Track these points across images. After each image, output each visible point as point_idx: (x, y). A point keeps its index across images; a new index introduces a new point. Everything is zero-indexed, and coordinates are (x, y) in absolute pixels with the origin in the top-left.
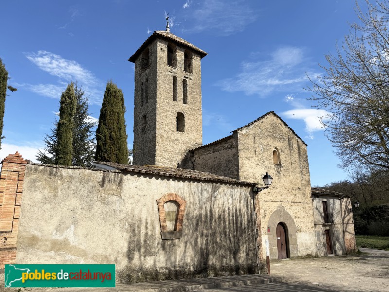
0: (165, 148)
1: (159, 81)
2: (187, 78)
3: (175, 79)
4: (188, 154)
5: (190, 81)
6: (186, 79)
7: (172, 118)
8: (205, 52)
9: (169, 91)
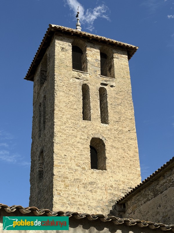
0: (70, 198)
1: (58, 93)
2: (106, 85)
3: (85, 89)
4: (115, 207)
5: (112, 89)
6: (105, 87)
7: (81, 148)
8: (134, 46)
9: (75, 107)
